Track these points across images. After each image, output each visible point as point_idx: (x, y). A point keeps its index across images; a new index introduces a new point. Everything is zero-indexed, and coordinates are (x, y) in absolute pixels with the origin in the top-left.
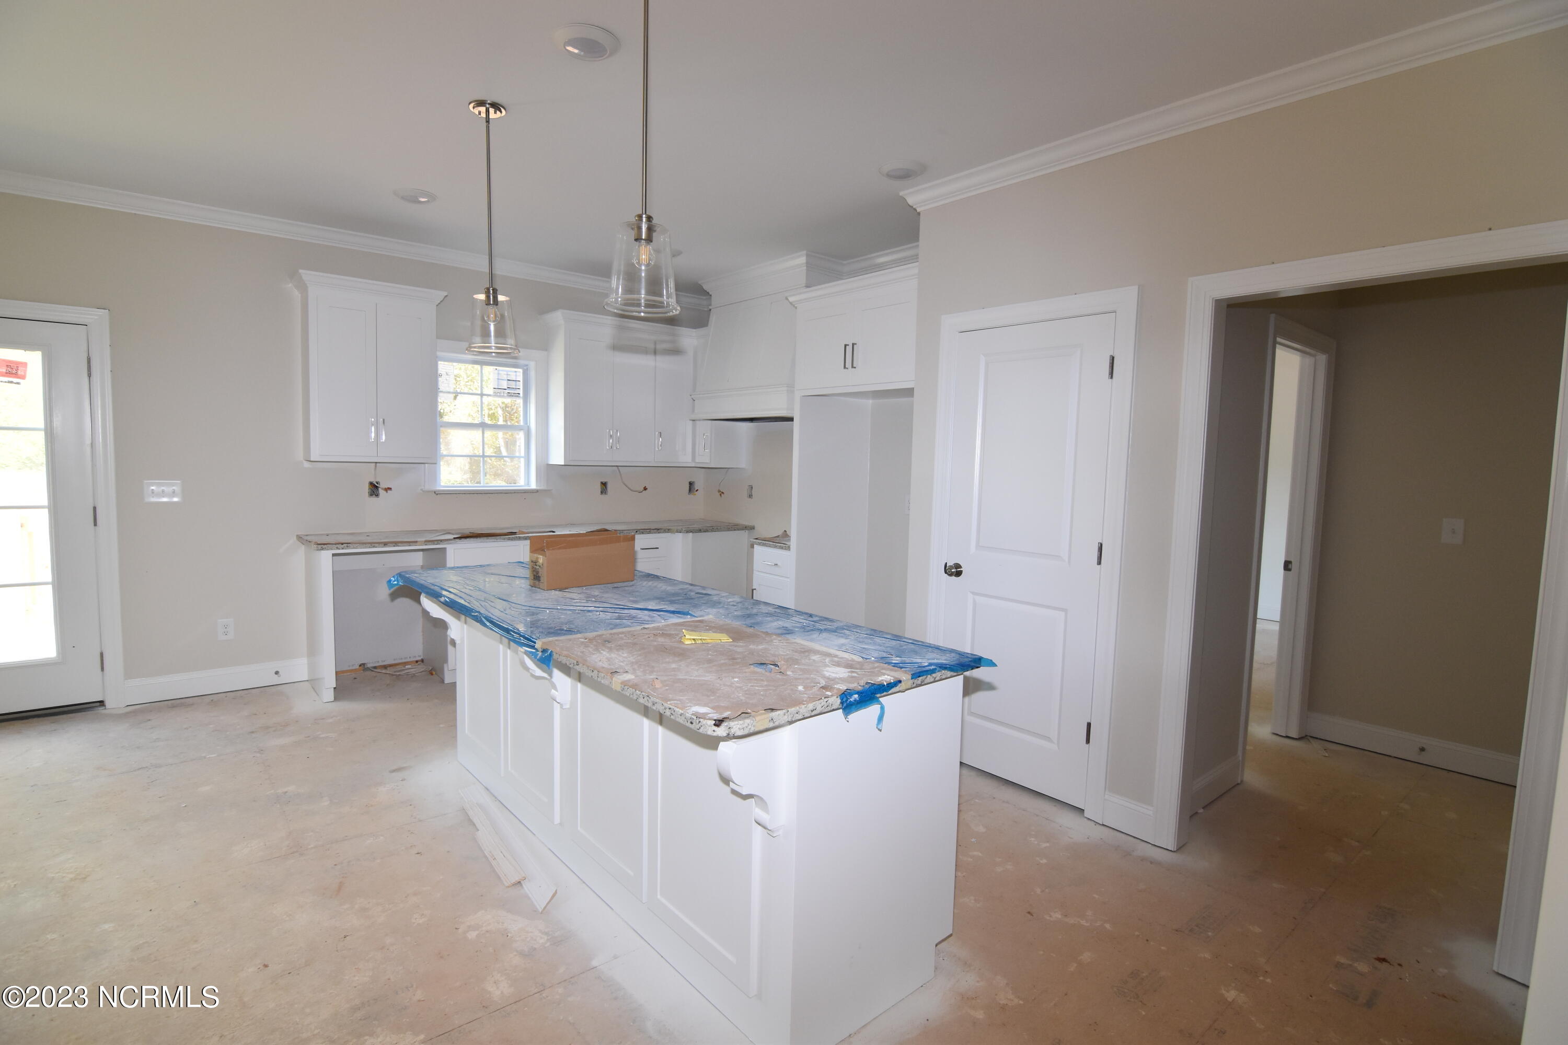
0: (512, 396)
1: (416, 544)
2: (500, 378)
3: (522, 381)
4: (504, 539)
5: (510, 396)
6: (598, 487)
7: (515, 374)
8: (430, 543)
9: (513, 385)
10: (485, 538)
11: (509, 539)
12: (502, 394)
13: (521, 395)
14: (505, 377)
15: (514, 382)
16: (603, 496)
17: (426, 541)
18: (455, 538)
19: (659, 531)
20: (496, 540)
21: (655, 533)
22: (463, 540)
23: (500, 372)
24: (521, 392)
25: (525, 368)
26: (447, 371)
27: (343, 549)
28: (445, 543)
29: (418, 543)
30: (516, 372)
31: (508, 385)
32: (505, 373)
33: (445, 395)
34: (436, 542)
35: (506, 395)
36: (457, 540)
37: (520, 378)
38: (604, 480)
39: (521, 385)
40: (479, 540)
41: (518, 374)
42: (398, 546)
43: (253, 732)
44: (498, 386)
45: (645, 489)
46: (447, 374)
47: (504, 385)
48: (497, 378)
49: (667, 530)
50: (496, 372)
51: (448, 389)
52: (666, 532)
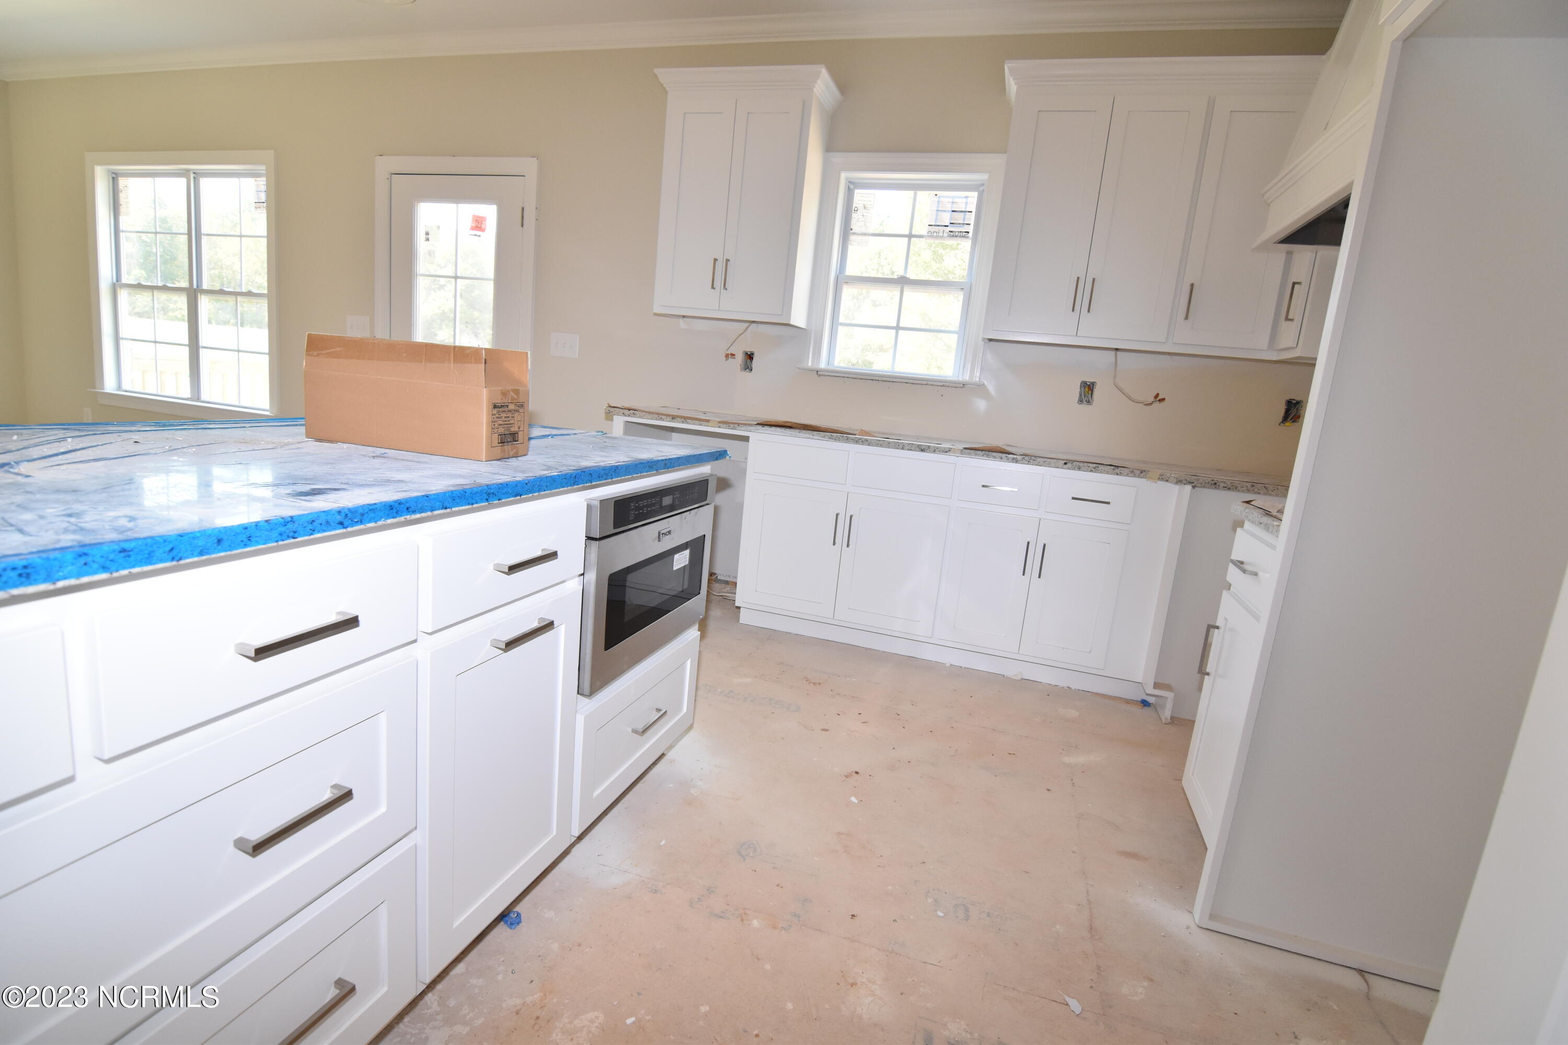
0: (956, 236)
1: (707, 424)
2: (940, 209)
3: (973, 214)
4: (824, 437)
5: (953, 236)
6: (1075, 391)
7: (964, 200)
8: (725, 426)
9: (959, 218)
10: (797, 431)
11: (831, 438)
12: (941, 234)
13: (970, 235)
14: (949, 207)
15: (962, 214)
17: (720, 422)
18: (756, 424)
19: (1117, 471)
20: (812, 436)
21: (1108, 473)
22: (766, 428)
23: (942, 199)
24: (970, 229)
25: (981, 189)
26: (865, 203)
27: (629, 416)
28: (743, 428)
29: (710, 424)
30: (966, 197)
31: (951, 219)
32: (951, 200)
33: (860, 238)
34: (732, 425)
35: (946, 235)
36: (760, 427)
37: (972, 207)
38: (1089, 379)
39: (971, 218)
40: (788, 431)
41: (970, 200)
42: (688, 423)
44: (936, 221)
45: (1160, 400)
46: (865, 208)
47: (946, 219)
48: (936, 209)
49: (1137, 472)
50: (936, 199)
51: (863, 230)
52: (1135, 476)
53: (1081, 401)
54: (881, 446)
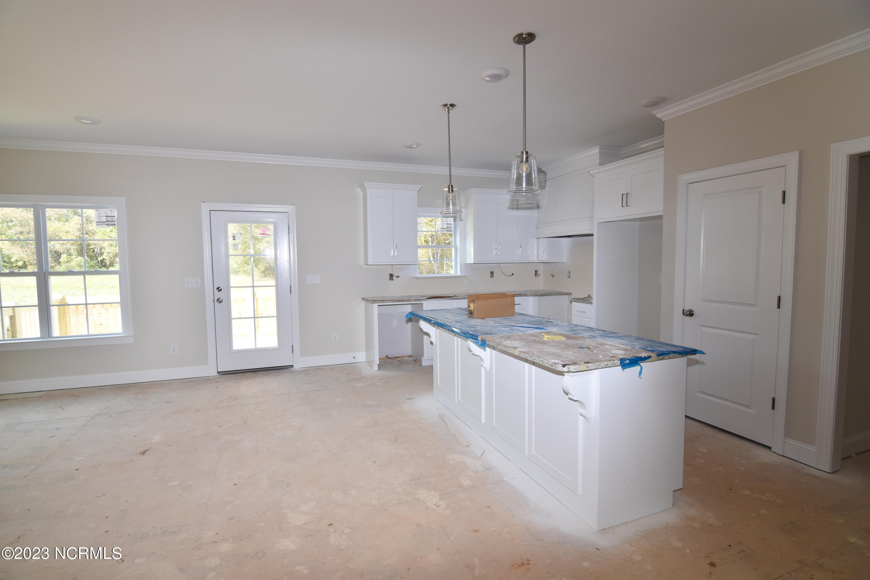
0: (449, 231)
1: (410, 301)
3: (453, 224)
4: (448, 299)
6: (489, 274)
8: (416, 301)
9: (449, 226)
10: (440, 298)
11: (450, 299)
13: (453, 231)
14: (446, 223)
16: (492, 278)
17: (415, 300)
18: (427, 298)
19: (521, 295)
20: (444, 300)
21: (519, 296)
22: (430, 299)
23: (443, 220)
24: (453, 229)
25: (455, 217)
26: (421, 222)
27: (382, 303)
28: (423, 301)
29: (412, 301)
31: (447, 226)
32: (446, 221)
33: (420, 233)
34: (419, 300)
35: (446, 231)
36: (428, 299)
37: (452, 222)
38: (492, 271)
39: (453, 226)
40: (437, 299)
41: (451, 220)
42: (404, 302)
43: (349, 380)
44: (442, 227)
45: (513, 274)
46: (421, 223)
47: (445, 226)
48: (442, 223)
51: (421, 230)
52: (524, 296)
53: (491, 277)
54: (464, 299)
